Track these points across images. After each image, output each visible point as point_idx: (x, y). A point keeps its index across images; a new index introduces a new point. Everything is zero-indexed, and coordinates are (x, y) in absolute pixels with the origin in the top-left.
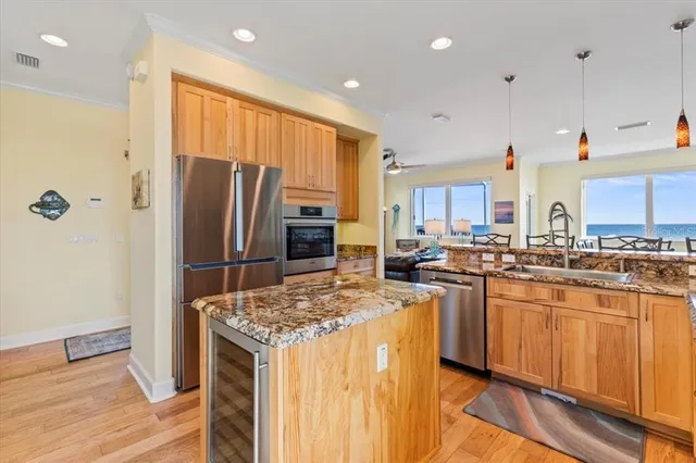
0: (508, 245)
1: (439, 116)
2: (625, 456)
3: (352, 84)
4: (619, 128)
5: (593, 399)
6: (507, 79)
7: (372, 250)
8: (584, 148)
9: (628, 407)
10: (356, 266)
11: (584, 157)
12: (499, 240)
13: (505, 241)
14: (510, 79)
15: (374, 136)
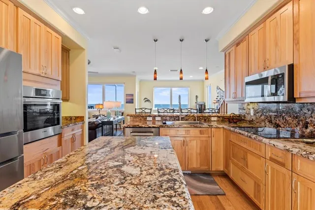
0: (151, 113)
1: (118, 48)
2: (214, 186)
3: (79, 11)
4: (171, 71)
5: (199, 169)
6: (155, 40)
7: (82, 119)
8: (181, 75)
9: (208, 169)
10: (73, 130)
11: (181, 79)
12: (147, 111)
13: (149, 111)
14: (156, 41)
15: (82, 49)
